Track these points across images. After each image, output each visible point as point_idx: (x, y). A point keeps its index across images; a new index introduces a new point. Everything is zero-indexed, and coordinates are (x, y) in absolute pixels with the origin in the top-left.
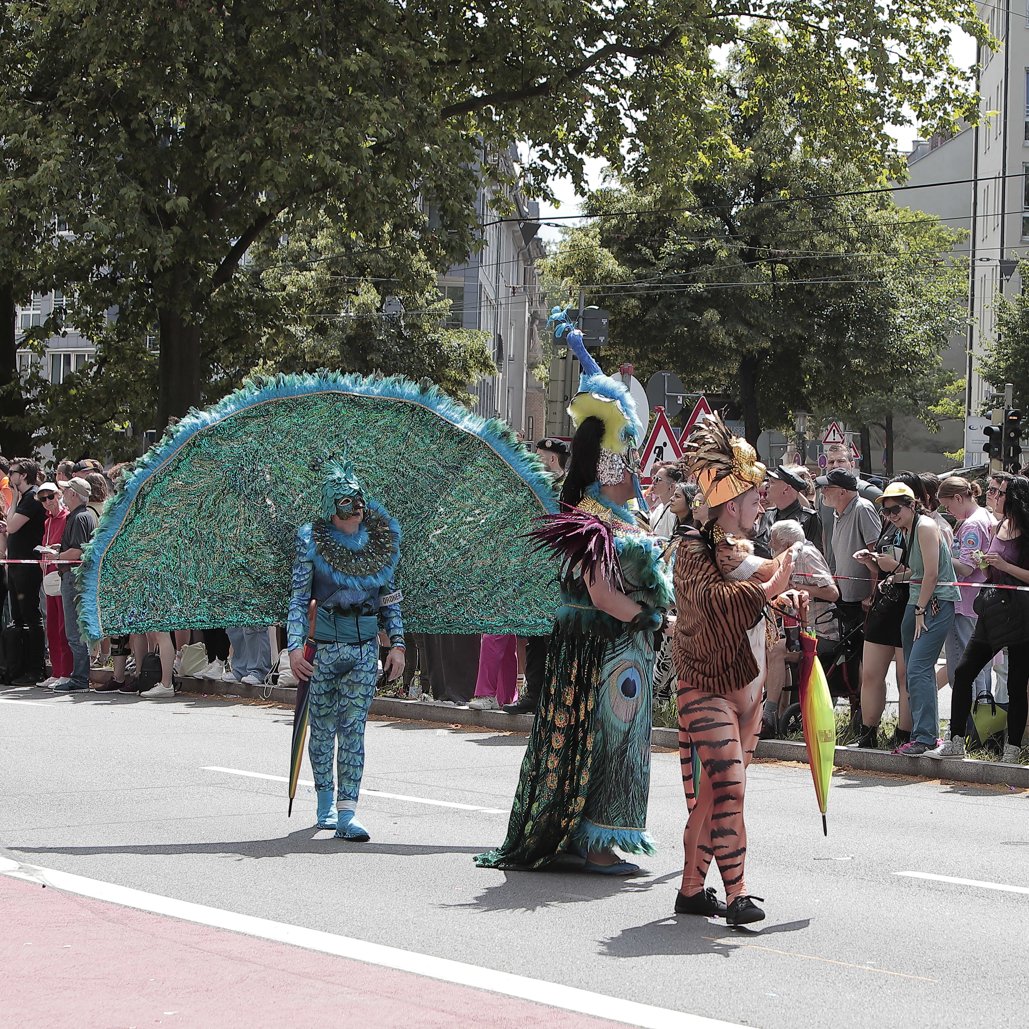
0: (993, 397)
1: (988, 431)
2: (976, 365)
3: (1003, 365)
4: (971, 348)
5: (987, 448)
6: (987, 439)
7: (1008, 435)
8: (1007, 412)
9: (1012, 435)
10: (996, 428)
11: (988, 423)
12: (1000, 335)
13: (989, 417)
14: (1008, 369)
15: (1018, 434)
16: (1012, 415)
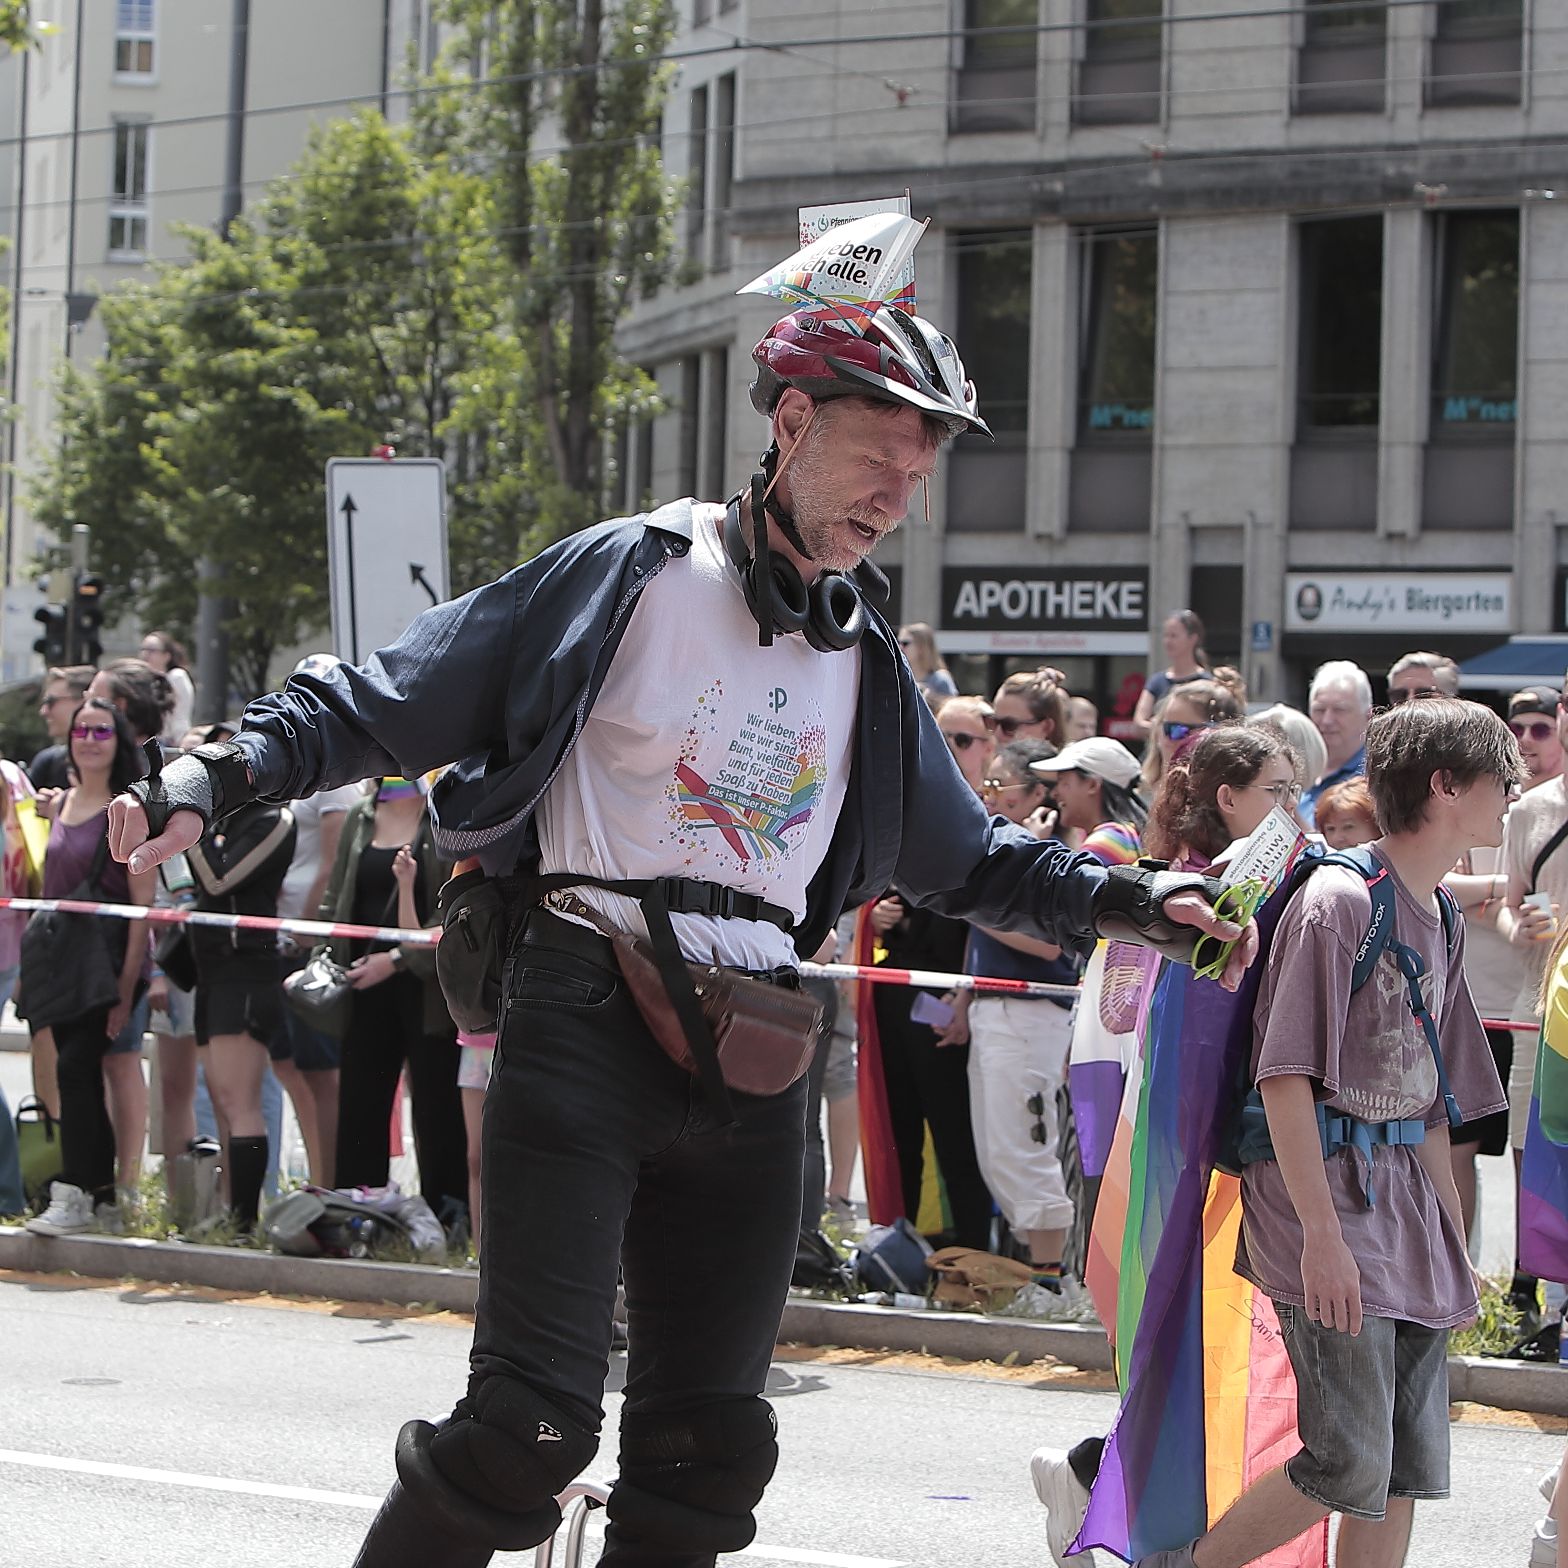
0: (52, 552)
1: (42, 615)
2: (21, 492)
3: (70, 491)
4: (12, 458)
5: (40, 647)
6: (39, 630)
7: (78, 625)
8: (76, 580)
9: (87, 621)
10: (56, 610)
11: (41, 601)
12: (65, 439)
13: (43, 589)
14: (78, 501)
15: (98, 619)
16: (89, 584)
